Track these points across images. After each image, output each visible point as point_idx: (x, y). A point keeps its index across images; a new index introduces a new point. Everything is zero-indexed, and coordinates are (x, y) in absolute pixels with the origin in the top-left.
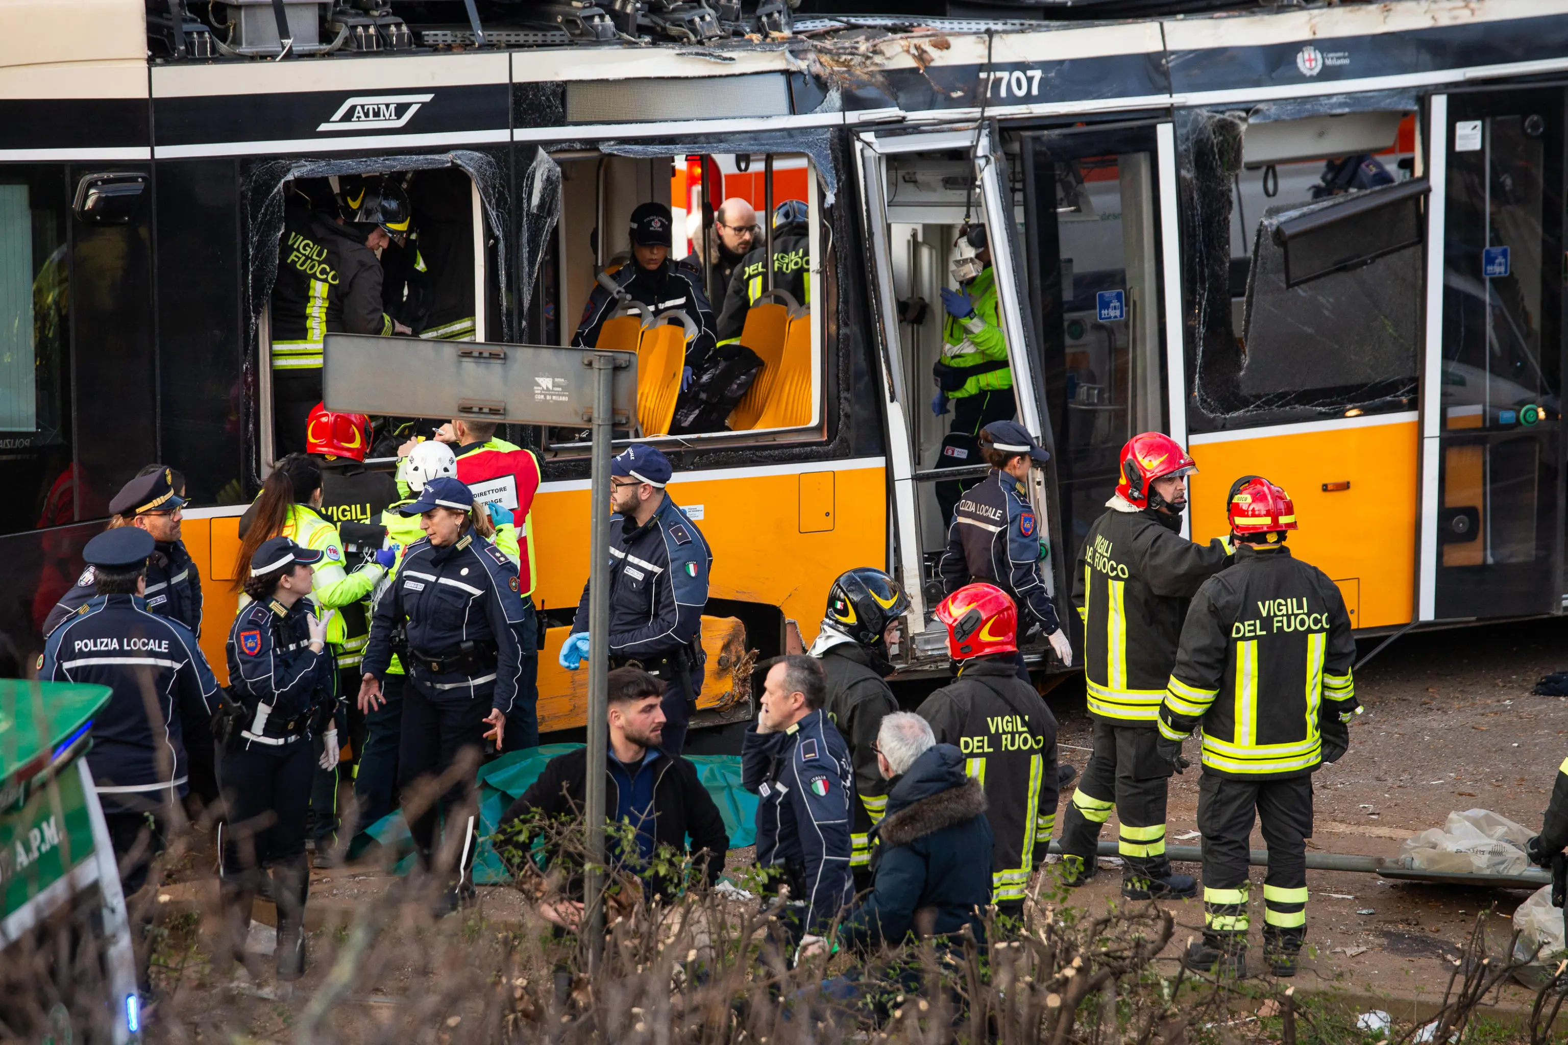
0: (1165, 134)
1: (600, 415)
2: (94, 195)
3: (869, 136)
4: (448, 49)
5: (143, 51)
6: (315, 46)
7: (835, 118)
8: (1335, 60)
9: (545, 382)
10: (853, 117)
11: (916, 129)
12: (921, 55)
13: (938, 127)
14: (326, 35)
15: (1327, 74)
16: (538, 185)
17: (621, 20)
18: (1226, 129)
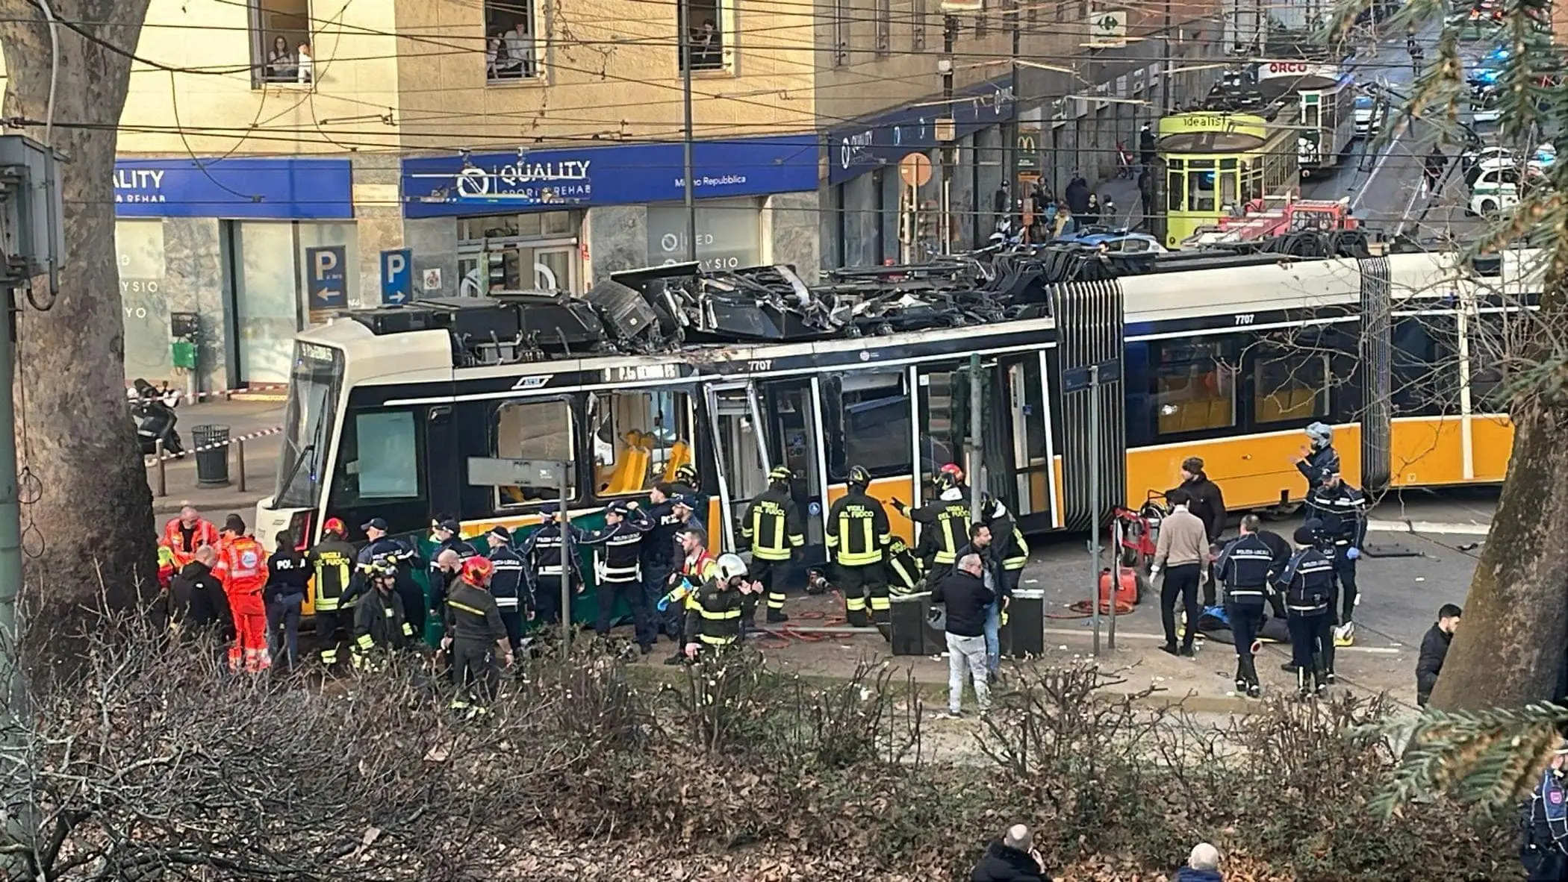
0: (814, 381)
1: (562, 482)
2: (435, 415)
3: (709, 384)
4: (559, 359)
5: (450, 363)
6: (512, 360)
7: (697, 379)
8: (875, 355)
9: (543, 472)
10: (704, 378)
11: (726, 382)
12: (727, 356)
13: (734, 381)
14: (515, 357)
15: (871, 360)
16: (591, 405)
17: (619, 348)
18: (837, 379)
